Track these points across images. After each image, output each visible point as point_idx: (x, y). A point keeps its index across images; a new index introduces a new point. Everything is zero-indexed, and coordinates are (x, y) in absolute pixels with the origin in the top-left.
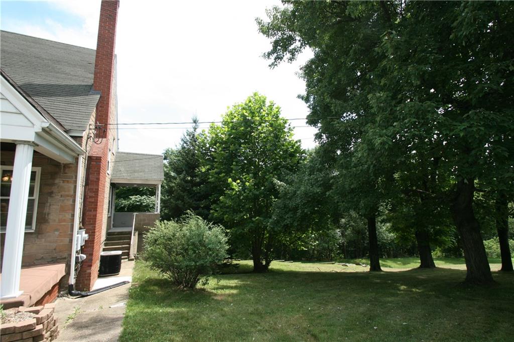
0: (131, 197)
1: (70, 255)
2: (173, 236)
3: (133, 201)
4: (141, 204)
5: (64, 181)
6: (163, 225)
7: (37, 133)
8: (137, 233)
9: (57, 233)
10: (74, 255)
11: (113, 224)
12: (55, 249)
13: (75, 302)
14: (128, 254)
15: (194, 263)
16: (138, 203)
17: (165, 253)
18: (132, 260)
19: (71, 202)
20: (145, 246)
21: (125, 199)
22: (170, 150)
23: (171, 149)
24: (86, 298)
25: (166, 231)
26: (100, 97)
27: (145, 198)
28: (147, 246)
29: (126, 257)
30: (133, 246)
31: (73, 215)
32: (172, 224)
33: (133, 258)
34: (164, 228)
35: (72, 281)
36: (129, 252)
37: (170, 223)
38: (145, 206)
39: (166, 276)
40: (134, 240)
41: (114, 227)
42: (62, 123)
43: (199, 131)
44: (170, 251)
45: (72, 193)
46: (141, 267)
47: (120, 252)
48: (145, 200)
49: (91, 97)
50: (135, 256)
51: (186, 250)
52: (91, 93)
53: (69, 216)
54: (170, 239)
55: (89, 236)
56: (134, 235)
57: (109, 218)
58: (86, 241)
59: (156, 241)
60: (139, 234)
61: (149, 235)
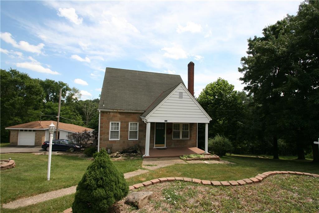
7: (209, 121)
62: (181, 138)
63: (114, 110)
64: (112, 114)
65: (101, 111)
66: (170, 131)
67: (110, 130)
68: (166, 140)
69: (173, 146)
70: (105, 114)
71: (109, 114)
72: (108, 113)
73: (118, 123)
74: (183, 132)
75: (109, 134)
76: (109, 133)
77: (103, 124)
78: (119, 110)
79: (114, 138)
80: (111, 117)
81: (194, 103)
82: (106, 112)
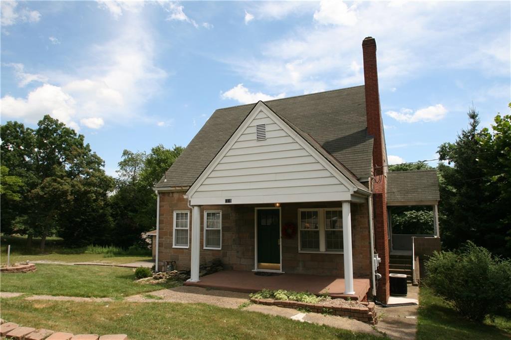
0: (406, 213)
1: (371, 273)
2: (452, 267)
3: (408, 218)
4: (418, 220)
5: (361, 217)
6: (442, 255)
7: (351, 195)
8: (418, 258)
9: (361, 256)
10: (374, 273)
11: (393, 247)
12: (362, 268)
13: (379, 309)
14: (411, 279)
15: (475, 295)
16: (414, 220)
17: (447, 281)
18: (416, 285)
19: (367, 233)
20: (426, 272)
21: (399, 216)
22: (447, 145)
23: (449, 144)
24: (386, 308)
25: (445, 261)
26: (374, 140)
27: (421, 214)
28: (429, 273)
29: (410, 281)
30: (416, 271)
31: (370, 243)
32: (450, 255)
33: (417, 283)
34: (442, 258)
35: (374, 293)
36: (412, 277)
37: (447, 254)
38: (423, 223)
39: (451, 304)
40: (415, 265)
41: (394, 249)
42: (355, 173)
43: (479, 129)
44: (451, 280)
45: (367, 225)
46: (426, 294)
47: (405, 276)
48: (423, 216)
49: (367, 142)
50: (418, 282)
51: (467, 281)
52: (367, 138)
53: (367, 243)
54: (449, 269)
55: (381, 259)
56: (415, 260)
57: (389, 240)
58: (379, 263)
59: (436, 269)
60: (419, 260)
61: (429, 263)
62: (323, 248)
63: (177, 188)
64: (176, 196)
65: (159, 193)
66: (290, 231)
67: (175, 227)
68: (282, 252)
69: (300, 270)
70: (166, 197)
71: (173, 197)
72: (171, 195)
73: (187, 214)
74: (327, 233)
75: (172, 236)
76: (172, 232)
77: (164, 216)
78: (184, 187)
79: (182, 243)
80: (175, 202)
81: (298, 147)
82: (167, 193)
